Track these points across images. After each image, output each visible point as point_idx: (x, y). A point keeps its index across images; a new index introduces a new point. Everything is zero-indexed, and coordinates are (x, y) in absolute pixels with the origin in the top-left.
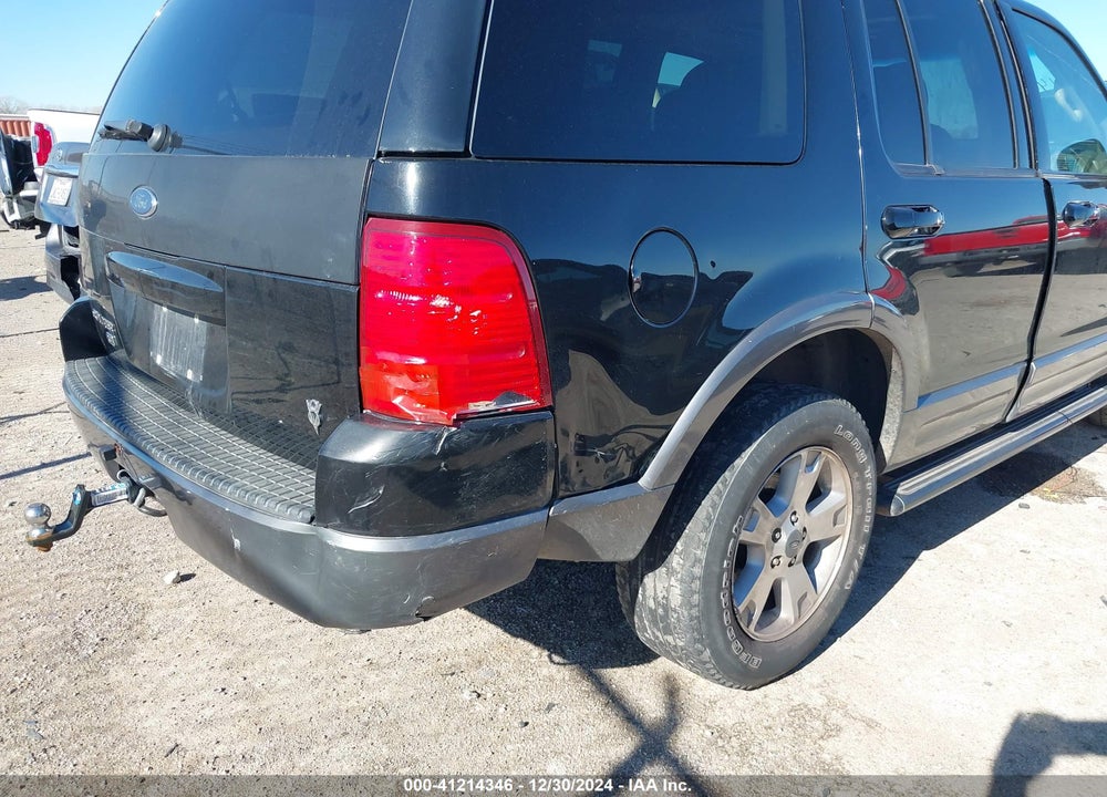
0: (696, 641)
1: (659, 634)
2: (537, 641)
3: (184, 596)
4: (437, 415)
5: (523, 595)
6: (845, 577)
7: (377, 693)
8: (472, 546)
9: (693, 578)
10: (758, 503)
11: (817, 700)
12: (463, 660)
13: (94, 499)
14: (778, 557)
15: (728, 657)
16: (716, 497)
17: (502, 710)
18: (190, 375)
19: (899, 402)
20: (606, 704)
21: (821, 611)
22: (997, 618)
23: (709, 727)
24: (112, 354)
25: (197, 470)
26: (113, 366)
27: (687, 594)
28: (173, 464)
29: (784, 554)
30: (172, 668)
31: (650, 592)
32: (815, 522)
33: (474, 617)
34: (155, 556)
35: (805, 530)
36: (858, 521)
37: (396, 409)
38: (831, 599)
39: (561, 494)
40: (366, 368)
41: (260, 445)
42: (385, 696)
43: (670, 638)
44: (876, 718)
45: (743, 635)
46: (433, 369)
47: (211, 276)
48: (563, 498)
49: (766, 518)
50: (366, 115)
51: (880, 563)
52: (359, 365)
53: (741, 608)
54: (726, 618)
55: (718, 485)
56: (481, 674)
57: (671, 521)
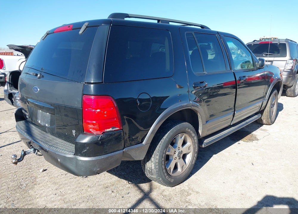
0: (158, 176)
1: (151, 175)
2: (126, 180)
3: (45, 175)
4: (99, 132)
5: (123, 170)
6: (193, 161)
7: (90, 193)
8: (107, 158)
9: (156, 163)
10: (170, 146)
11: (187, 188)
12: (110, 185)
13: (26, 153)
14: (176, 157)
15: (166, 180)
16: (160, 145)
17: (118, 194)
18: (47, 125)
19: (201, 123)
20: (141, 192)
21: (187, 169)
22: (228, 169)
23: (163, 195)
24: (27, 120)
25: (50, 145)
26: (27, 122)
27: (155, 166)
28: (44, 144)
29: (177, 157)
30: (43, 190)
31: (148, 166)
32: (184, 149)
33: (112, 175)
34: (37, 166)
35: (182, 151)
36: (194, 149)
37: (90, 132)
38: (189, 166)
39: (126, 146)
40: (84, 124)
41: (63, 139)
42: (92, 193)
43: (153, 176)
44: (199, 191)
45: (168, 174)
46: (97, 124)
47: (51, 105)
48: (126, 147)
49: (172, 149)
50: (83, 75)
51: (204, 158)
52: (83, 123)
53: (168, 169)
54: (164, 171)
55: (160, 142)
56: (113, 187)
57: (151, 151)
